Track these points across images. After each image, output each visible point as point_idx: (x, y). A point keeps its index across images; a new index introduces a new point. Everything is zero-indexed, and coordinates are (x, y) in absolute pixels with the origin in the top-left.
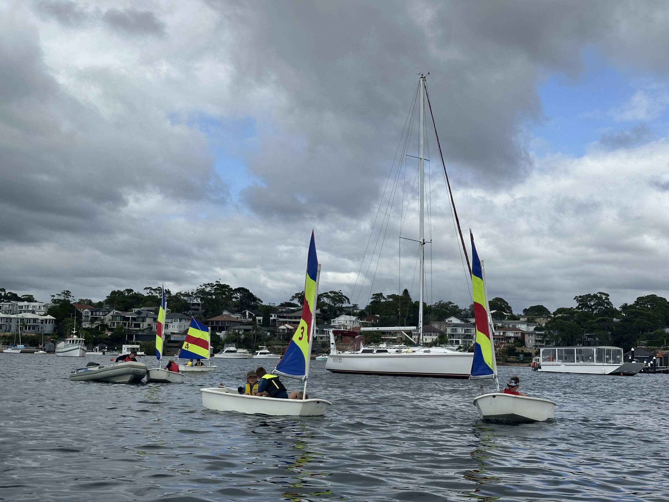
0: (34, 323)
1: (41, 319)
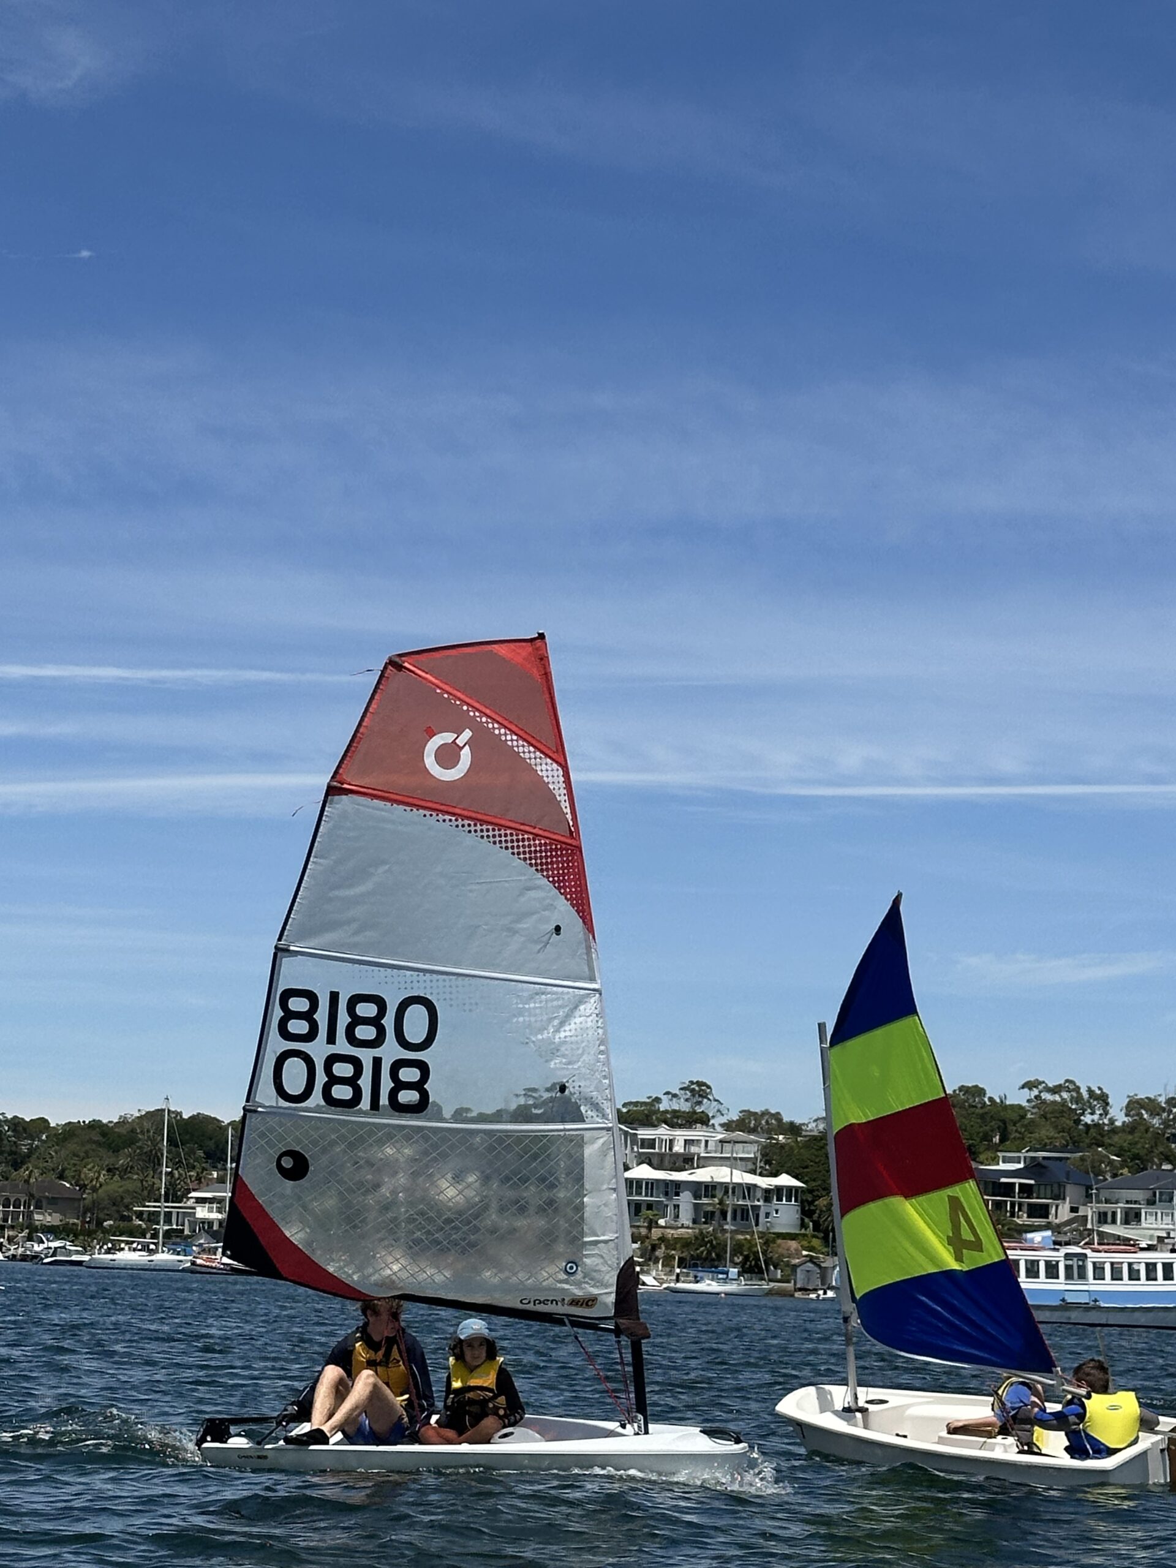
0: (744, 1198)
1: (764, 1186)
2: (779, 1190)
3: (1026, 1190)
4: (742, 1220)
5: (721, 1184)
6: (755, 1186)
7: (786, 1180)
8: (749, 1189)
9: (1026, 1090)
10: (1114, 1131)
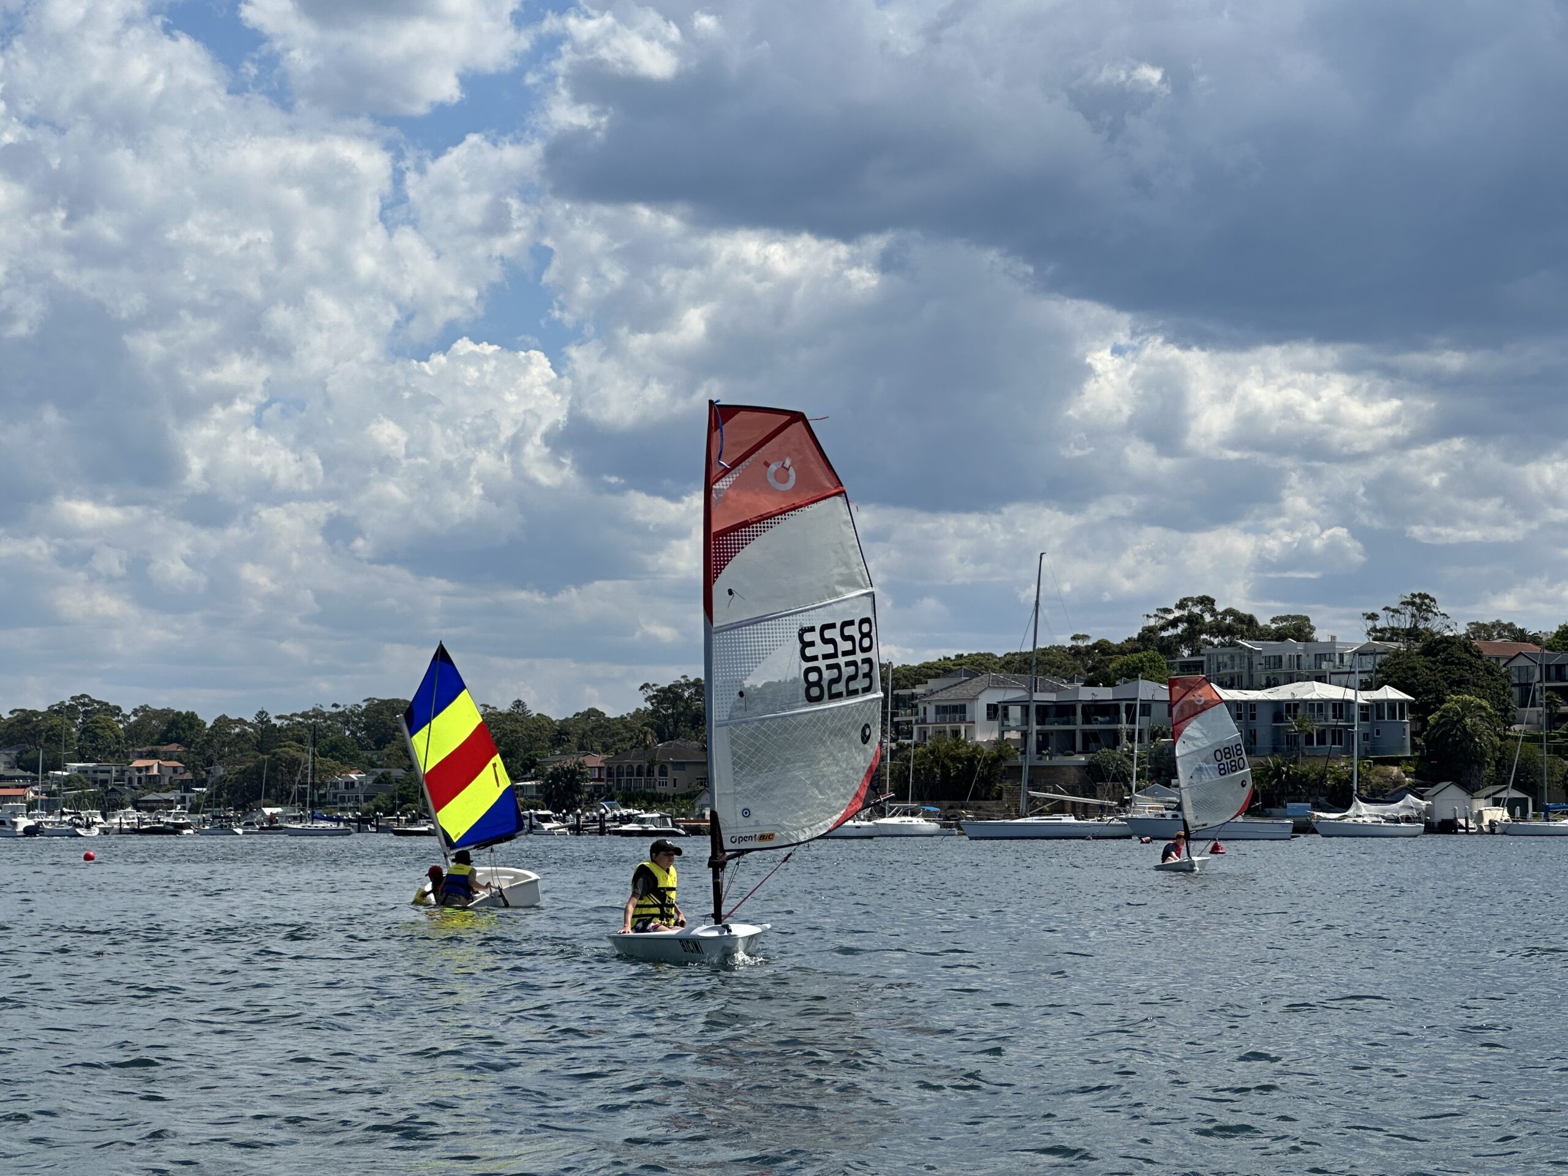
0: (1335, 716)
1: (1360, 700)
2: (1378, 704)
4: (1334, 743)
5: (1306, 701)
6: (1349, 702)
7: (1390, 693)
8: (1341, 705)
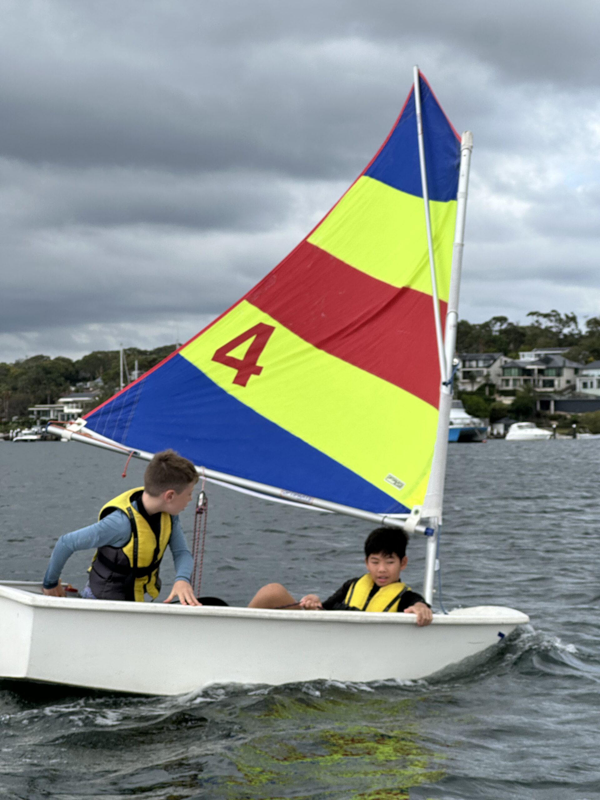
3: (541, 372)
9: (530, 317)
10: (581, 337)
